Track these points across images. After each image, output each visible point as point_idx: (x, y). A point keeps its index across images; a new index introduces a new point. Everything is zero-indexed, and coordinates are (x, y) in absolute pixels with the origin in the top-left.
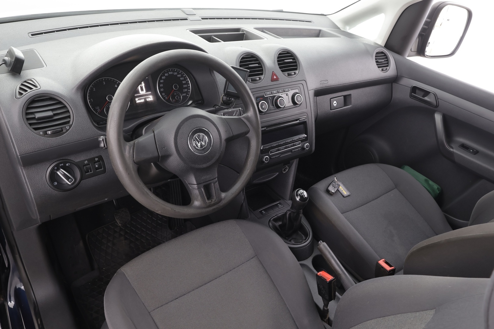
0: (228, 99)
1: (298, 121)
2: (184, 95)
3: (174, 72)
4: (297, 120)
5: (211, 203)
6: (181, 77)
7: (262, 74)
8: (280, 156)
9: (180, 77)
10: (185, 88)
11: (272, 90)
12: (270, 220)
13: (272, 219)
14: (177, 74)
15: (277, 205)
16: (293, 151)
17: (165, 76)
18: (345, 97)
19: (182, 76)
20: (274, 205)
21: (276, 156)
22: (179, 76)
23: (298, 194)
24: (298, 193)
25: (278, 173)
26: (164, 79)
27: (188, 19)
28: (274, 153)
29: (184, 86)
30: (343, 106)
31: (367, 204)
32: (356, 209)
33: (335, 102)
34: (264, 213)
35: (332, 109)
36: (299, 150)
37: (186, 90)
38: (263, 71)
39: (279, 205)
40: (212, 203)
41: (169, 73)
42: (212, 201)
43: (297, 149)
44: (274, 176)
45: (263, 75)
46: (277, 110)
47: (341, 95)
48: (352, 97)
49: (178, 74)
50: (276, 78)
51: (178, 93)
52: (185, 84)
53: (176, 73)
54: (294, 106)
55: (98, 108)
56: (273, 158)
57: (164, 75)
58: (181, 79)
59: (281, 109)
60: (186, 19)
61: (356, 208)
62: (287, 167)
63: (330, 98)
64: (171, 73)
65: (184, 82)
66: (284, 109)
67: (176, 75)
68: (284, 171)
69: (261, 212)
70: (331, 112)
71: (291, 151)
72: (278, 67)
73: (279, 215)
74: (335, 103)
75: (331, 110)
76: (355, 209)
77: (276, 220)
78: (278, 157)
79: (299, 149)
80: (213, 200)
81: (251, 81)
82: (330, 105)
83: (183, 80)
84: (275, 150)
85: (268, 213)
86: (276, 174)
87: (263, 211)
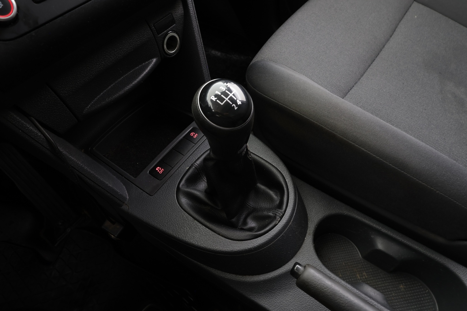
12: (178, 188)
13: (183, 182)
15: (188, 136)
20: (182, 140)
23: (210, 104)
25: (154, 60)
31: (380, 54)
32: (365, 75)
34: (161, 172)
39: (192, 134)
44: (144, 70)
61: (364, 73)
62: (170, 33)
69: (153, 172)
73: (198, 162)
76: (362, 76)
77: (193, 180)
85: (172, 168)
86: (150, 63)
87: (159, 168)
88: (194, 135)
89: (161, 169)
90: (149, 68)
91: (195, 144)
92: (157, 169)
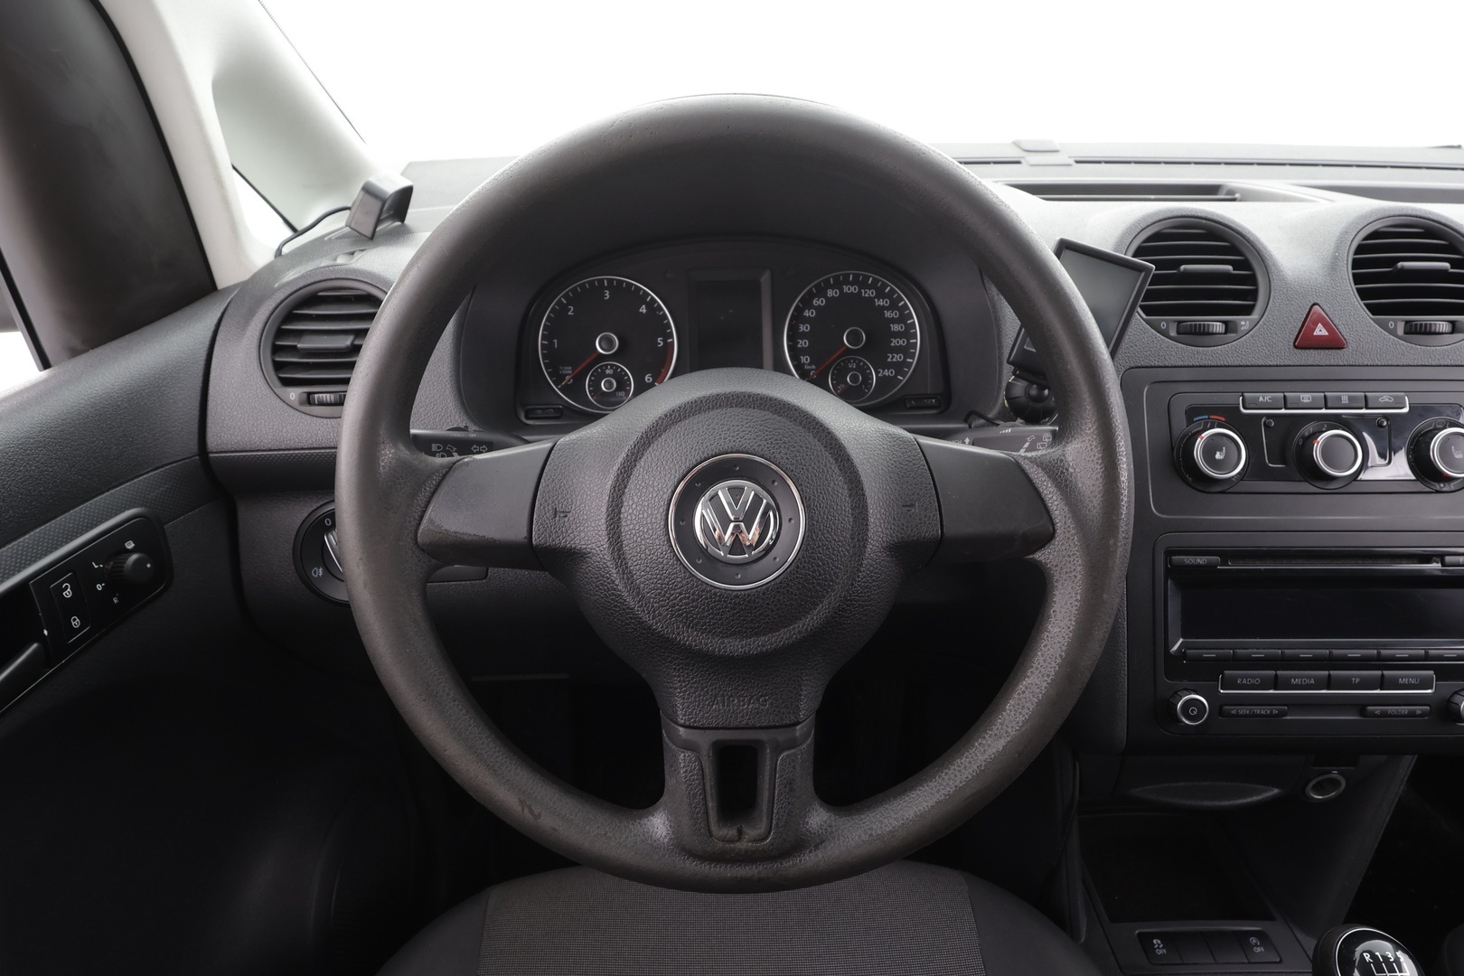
0: (1034, 392)
1: (1435, 566)
2: (886, 373)
3: (864, 285)
4: (1426, 558)
5: (731, 841)
6: (888, 309)
7: (1247, 310)
8: (1283, 714)
9: (884, 308)
10: (898, 350)
11: (1288, 385)
14: (875, 297)
16: (1378, 710)
17: (827, 298)
19: (893, 306)
21: (1258, 710)
22: (881, 302)
23: (1357, 956)
24: (1359, 949)
25: (1276, 791)
26: (818, 308)
27: (1022, 160)
28: (1247, 689)
29: (894, 342)
34: (1160, 952)
36: (1412, 714)
37: (898, 358)
38: (1255, 298)
39: (1253, 940)
40: (743, 845)
41: (846, 289)
42: (740, 833)
43: (1405, 710)
44: (1251, 796)
45: (1255, 316)
46: (1306, 487)
49: (881, 295)
50: (1325, 333)
51: (865, 364)
52: (898, 335)
53: (870, 293)
54: (1420, 487)
55: (568, 370)
56: (1237, 715)
57: (821, 292)
58: (888, 314)
59: (1333, 486)
60: (1019, 162)
62: (1335, 774)
64: (853, 289)
65: (895, 328)
66: (1354, 487)
67: (871, 300)
68: (1319, 788)
69: (1145, 939)
71: (1361, 706)
72: (1350, 288)
78: (1271, 715)
79: (1419, 710)
80: (751, 833)
81: (1178, 333)
83: (894, 321)
84: (1253, 677)
85: (1183, 964)
86: (1266, 791)
87: (1159, 942)
88: (1256, 945)
89: (1163, 948)
90: (1260, 797)
91: (1249, 963)
92: (1154, 941)
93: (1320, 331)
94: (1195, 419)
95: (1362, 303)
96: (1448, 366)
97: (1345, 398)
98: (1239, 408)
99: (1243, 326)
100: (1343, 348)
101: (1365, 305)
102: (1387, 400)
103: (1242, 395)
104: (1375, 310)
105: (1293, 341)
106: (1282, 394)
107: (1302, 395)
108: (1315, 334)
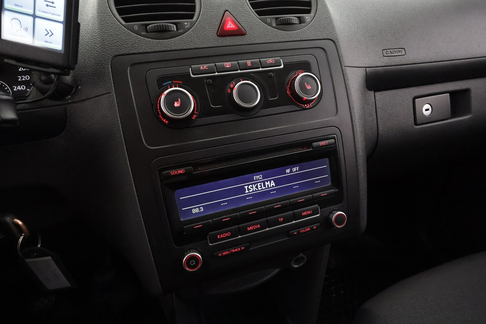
11: (218, 59)
16: (294, 231)
18: (453, 94)
21: (233, 250)
25: (278, 269)
30: (450, 116)
33: (427, 106)
35: (418, 121)
36: (312, 229)
43: (308, 228)
47: (443, 90)
48: (472, 95)
56: (222, 255)
62: (301, 255)
63: (414, 96)
68: (296, 263)
70: (416, 128)
72: (245, 2)
74: (426, 109)
75: (416, 124)
78: (242, 250)
79: (314, 226)
82: (412, 113)
93: (230, 26)
94: (164, 84)
95: (253, 11)
96: (299, 41)
97: (249, 63)
98: (190, 74)
99: (186, 25)
100: (245, 34)
101: (255, 11)
102: (271, 62)
103: (191, 67)
104: (260, 13)
105: (216, 32)
106: (214, 64)
107: (225, 63)
108: (227, 27)
